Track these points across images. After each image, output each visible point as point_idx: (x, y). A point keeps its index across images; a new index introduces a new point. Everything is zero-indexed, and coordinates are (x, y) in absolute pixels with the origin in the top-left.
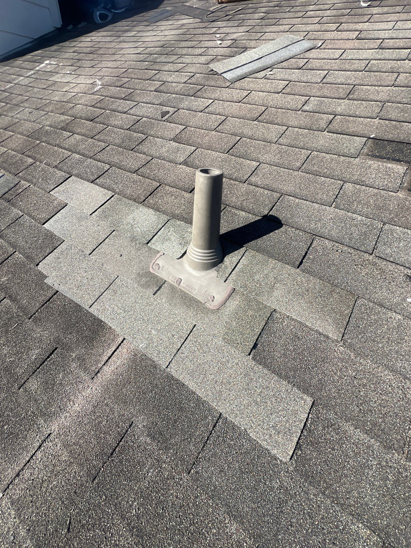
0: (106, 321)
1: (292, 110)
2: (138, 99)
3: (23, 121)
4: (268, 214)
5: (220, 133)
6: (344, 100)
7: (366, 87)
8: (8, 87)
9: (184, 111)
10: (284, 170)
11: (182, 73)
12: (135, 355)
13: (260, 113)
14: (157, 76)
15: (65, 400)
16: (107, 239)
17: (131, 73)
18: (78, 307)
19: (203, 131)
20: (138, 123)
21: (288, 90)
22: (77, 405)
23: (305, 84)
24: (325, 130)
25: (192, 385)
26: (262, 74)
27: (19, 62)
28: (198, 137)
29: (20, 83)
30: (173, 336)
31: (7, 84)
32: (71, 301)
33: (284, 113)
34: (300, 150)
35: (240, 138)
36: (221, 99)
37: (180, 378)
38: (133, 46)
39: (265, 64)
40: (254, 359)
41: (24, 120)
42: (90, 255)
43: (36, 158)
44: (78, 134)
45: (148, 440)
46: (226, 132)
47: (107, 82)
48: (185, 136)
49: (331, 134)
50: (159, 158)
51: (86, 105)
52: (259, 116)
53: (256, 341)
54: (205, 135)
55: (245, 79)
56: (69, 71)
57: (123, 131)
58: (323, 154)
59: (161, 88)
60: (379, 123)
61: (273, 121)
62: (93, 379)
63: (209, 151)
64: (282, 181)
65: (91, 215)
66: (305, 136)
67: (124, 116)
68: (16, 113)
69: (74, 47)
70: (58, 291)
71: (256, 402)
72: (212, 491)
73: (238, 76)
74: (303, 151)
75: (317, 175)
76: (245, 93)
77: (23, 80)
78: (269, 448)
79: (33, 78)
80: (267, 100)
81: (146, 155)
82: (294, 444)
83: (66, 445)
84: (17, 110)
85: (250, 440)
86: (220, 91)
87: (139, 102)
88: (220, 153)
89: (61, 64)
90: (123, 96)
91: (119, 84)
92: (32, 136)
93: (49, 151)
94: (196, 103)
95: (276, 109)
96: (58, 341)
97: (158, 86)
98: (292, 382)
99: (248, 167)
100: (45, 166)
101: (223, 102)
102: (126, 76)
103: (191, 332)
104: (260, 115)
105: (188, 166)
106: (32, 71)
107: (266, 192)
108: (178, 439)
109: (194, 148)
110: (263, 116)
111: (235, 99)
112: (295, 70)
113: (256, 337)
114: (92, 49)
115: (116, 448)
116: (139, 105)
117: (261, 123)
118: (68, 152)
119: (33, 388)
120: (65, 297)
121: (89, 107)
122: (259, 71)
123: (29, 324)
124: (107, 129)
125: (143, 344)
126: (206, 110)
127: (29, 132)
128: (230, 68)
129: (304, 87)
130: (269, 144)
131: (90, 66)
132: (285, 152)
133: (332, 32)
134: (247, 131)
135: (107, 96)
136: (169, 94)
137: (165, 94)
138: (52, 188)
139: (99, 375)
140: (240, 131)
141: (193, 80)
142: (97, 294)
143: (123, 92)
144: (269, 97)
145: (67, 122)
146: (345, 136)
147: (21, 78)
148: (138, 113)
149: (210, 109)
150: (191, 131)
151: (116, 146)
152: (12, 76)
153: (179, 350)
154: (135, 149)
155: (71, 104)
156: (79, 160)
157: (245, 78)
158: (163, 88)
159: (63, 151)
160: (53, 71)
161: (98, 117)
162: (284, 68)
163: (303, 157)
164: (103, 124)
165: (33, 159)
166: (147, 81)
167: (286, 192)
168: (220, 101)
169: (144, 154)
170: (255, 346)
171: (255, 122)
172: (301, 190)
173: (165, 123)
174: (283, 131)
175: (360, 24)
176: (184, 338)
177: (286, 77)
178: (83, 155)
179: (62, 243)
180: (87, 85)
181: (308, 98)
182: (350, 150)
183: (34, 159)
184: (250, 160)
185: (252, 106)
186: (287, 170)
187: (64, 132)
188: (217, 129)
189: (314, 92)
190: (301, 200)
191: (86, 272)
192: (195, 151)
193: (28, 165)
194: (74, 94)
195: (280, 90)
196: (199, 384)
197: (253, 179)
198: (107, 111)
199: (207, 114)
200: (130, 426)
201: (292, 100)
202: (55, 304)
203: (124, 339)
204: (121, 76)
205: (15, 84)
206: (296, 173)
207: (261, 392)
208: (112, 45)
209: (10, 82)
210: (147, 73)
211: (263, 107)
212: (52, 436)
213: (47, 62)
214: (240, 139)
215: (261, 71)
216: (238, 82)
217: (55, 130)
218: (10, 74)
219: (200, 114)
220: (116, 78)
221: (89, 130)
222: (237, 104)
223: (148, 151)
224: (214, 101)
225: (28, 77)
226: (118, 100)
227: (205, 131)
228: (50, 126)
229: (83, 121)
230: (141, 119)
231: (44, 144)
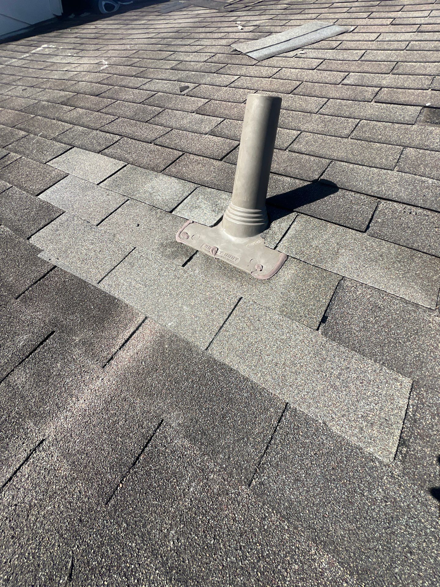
0: (121, 298)
1: (330, 84)
2: (152, 76)
4: (318, 179)
6: (389, 75)
7: (410, 63)
9: (206, 86)
10: (330, 137)
11: (202, 54)
12: (162, 336)
13: (295, 87)
14: (172, 56)
15: (65, 395)
16: (120, 209)
17: (142, 54)
18: (82, 284)
19: (230, 103)
20: (153, 97)
21: (323, 67)
22: (82, 401)
23: (341, 61)
24: (372, 100)
25: (243, 370)
26: (292, 54)
27: (12, 46)
28: (225, 109)
29: (13, 64)
30: (212, 311)
32: (73, 277)
33: (322, 86)
34: (346, 119)
36: (248, 75)
37: (227, 361)
38: (143, 32)
39: (294, 45)
40: (325, 334)
41: (17, 96)
42: (97, 225)
43: (30, 130)
44: (81, 108)
45: (187, 443)
47: (114, 62)
48: (210, 108)
49: (379, 104)
50: (179, 129)
51: (91, 82)
52: (294, 90)
53: (325, 313)
54: (232, 107)
55: (273, 58)
56: (70, 53)
57: (135, 105)
58: (374, 122)
59: (178, 66)
60: (432, 94)
61: (311, 93)
62: (103, 367)
63: (239, 121)
64: (329, 148)
65: (98, 184)
66: (349, 106)
67: (136, 91)
68: (7, 90)
69: (76, 33)
70: (55, 267)
71: (335, 387)
72: (286, 508)
73: (265, 55)
74: (350, 120)
75: (371, 142)
76: (276, 70)
77: (16, 61)
78: (361, 445)
79: (28, 60)
80: (300, 75)
81: (165, 127)
82: (397, 438)
83: (66, 455)
84: (7, 88)
85: (331, 435)
86: (247, 69)
87: (153, 79)
89: (61, 48)
90: (134, 74)
91: (129, 63)
92: (26, 110)
93: (45, 124)
94: (220, 79)
95: (312, 84)
96: (55, 323)
97: (174, 65)
98: (380, 360)
99: (288, 135)
100: (40, 138)
101: (250, 78)
102: (137, 57)
103: (235, 306)
104: (296, 89)
105: (215, 135)
106: (27, 54)
107: (312, 158)
108: (230, 439)
109: (221, 119)
110: (299, 90)
111: (264, 75)
112: (328, 50)
113: (324, 309)
114: (97, 35)
115: (140, 455)
116: (153, 81)
117: (297, 96)
118: (69, 124)
119: (19, 382)
120: (65, 272)
121: (94, 84)
122: (288, 50)
123: (16, 304)
124: (116, 103)
125: (172, 323)
126: (232, 85)
127: (22, 106)
128: (255, 49)
129: (341, 64)
130: (309, 114)
131: (95, 49)
132: (329, 121)
133: (364, 19)
135: (115, 74)
136: (188, 72)
137: (183, 72)
138: (49, 159)
139: (112, 362)
141: (214, 59)
142: (109, 268)
143: (134, 70)
144: (303, 73)
145: (68, 97)
146: (396, 106)
147: (14, 60)
148: (153, 89)
149: (237, 83)
150: (216, 104)
151: (128, 119)
152: (4, 58)
153: (221, 327)
154: (151, 121)
155: (73, 82)
156: (83, 132)
157: (273, 56)
158: (180, 66)
159: (63, 123)
160: (53, 53)
161: (105, 92)
162: (316, 48)
163: (351, 125)
164: (112, 98)
165: (26, 132)
166: (161, 61)
167: (337, 158)
168: (247, 77)
169: (161, 126)
170: (324, 319)
171: (290, 95)
172: (354, 155)
173: (185, 97)
174: (324, 103)
175: (392, 13)
176: (228, 314)
177: (320, 56)
178: (88, 127)
179: (61, 214)
180: (91, 65)
181: (347, 73)
182: (404, 118)
183: (28, 132)
184: (289, 129)
185: (284, 81)
186: (333, 138)
187: (64, 106)
189: (353, 68)
190: (356, 166)
191: (92, 244)
192: (223, 121)
193: (19, 138)
194: (76, 73)
195: (315, 67)
196: (253, 367)
197: (295, 146)
198: (116, 87)
199: (234, 89)
200: (160, 425)
201: (329, 75)
202: (52, 281)
203: (146, 318)
204: (131, 56)
205: (7, 65)
206: (345, 140)
207: (340, 374)
208: (120, 32)
211: (297, 82)
212: (46, 443)
213: (46, 46)
215: (291, 51)
216: (266, 60)
217: (53, 105)
218: (1, 57)
219: (225, 88)
220: (125, 58)
221: (95, 104)
222: (267, 79)
223: (166, 122)
224: (240, 77)
225: (21, 59)
226: (128, 77)
227: (233, 103)
228: (48, 101)
229: (87, 96)
230: (156, 94)
231: (39, 117)
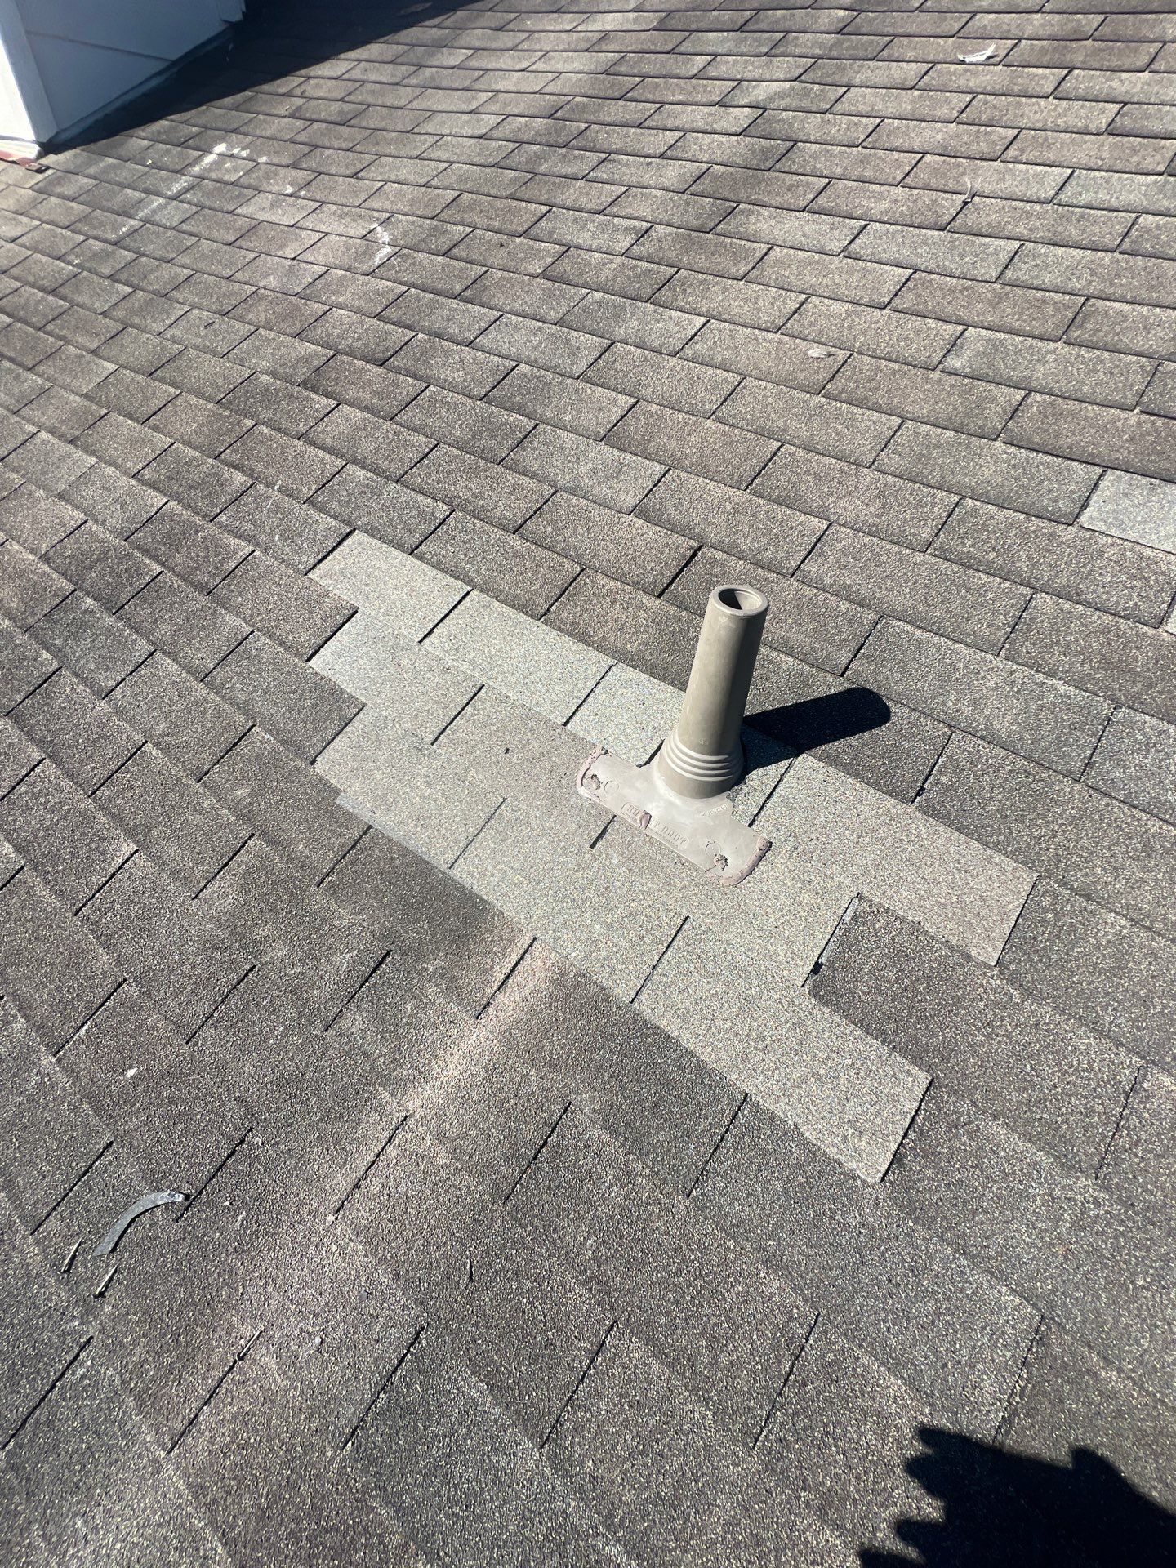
0: (491, 899)
1: (915, 366)
2: (500, 301)
3: (193, 353)
5: (728, 428)
6: (1056, 345)
7: (1117, 305)
8: (124, 229)
9: (629, 349)
10: (889, 546)
11: (616, 221)
12: (562, 974)
13: (833, 372)
14: (543, 223)
15: (427, 1056)
16: (469, 708)
17: (471, 207)
18: (422, 867)
19: (681, 416)
20: (509, 382)
21: (906, 300)
22: (451, 1066)
23: (954, 281)
24: (999, 436)
25: (687, 1040)
26: (838, 239)
27: (137, 141)
28: (670, 437)
29: (157, 218)
30: (641, 938)
31: (119, 219)
32: (405, 852)
33: (894, 373)
34: (932, 491)
35: (779, 445)
36: (726, 317)
37: (662, 1023)
41: (196, 347)
42: (432, 744)
43: (253, 471)
44: (351, 405)
45: (605, 1137)
46: (743, 424)
47: (406, 234)
48: (636, 430)
49: (1012, 450)
50: (573, 492)
51: (360, 312)
52: (830, 381)
53: (819, 958)
54: (687, 429)
56: (291, 184)
57: (468, 402)
58: (989, 506)
59: (562, 268)
60: (1139, 425)
61: (866, 397)
62: (478, 1018)
63: (701, 479)
64: (881, 579)
65: (420, 642)
66: (944, 448)
67: (468, 353)
68: (168, 322)
69: (289, 95)
70: (370, 827)
71: (818, 1077)
72: (733, 1225)
74: (940, 494)
75: (970, 568)
76: (793, 302)
77: (161, 207)
78: (841, 1158)
79: (189, 203)
80: (849, 328)
81: (540, 481)
82: (890, 1155)
83: (441, 1138)
84: (167, 312)
85: (804, 1142)
86: (725, 289)
87: (504, 313)
88: (730, 489)
89: (264, 159)
90: (459, 288)
91: (443, 243)
92: (230, 403)
93: (282, 451)
94: (660, 326)
96: (389, 936)
97: (549, 260)
98: (890, 1043)
99: (800, 531)
100: (279, 495)
101: (733, 326)
102: (458, 218)
103: (678, 932)
104: (834, 376)
105: (649, 519)
106: (183, 177)
107: (844, 605)
108: (664, 1135)
109: (659, 468)
110: (839, 382)
111: (764, 319)
112: (930, 233)
113: (819, 951)
114: (346, 107)
115: (542, 1147)
116: (505, 320)
117: (833, 403)
118: (333, 457)
119: (354, 1030)
120: (390, 840)
121: (367, 319)
123: (318, 899)
124: (428, 393)
125: (577, 952)
126: (689, 352)
127: (216, 387)
129: (951, 291)
130: (854, 467)
131: (348, 172)
132: (894, 494)
133: (1042, 102)
134: (798, 428)
135: (413, 286)
136: (584, 291)
137: (573, 291)
138: (312, 561)
139: (490, 1010)
140: (781, 424)
141: (647, 247)
142: (463, 838)
143: (458, 273)
144: (857, 320)
145: (317, 363)
146: (1048, 459)
147: (159, 201)
148: (505, 349)
149: (698, 346)
150: (652, 415)
151: (460, 450)
152: (129, 191)
153: (655, 967)
154: (511, 462)
155: (316, 305)
156: (368, 486)
158: (565, 266)
159: (321, 453)
160: (247, 181)
161: (396, 352)
163: (940, 512)
164: (415, 376)
165: (245, 474)
166: (520, 243)
167: (893, 610)
168: (723, 324)
169: (532, 478)
170: (816, 969)
171: (818, 399)
172: (929, 606)
173: (582, 387)
174: (892, 433)
176: (666, 944)
177: (905, 254)
178: (375, 470)
179: (361, 710)
180: (351, 241)
181: (961, 328)
182: (1056, 499)
183: (251, 476)
184: (805, 514)
185: (810, 345)
186: (895, 548)
187: (313, 396)
188: (720, 413)
189: (979, 311)
190: (929, 634)
191: (429, 784)
192: (665, 477)
193: (233, 491)
194: (317, 269)
195: (887, 300)
196: (701, 1037)
197: (811, 567)
198: (421, 336)
199: (693, 364)
200: (566, 1109)
201: (917, 333)
202: (371, 855)
203: (535, 939)
204: (445, 216)
205: (145, 221)
206: (918, 558)
207: (828, 1058)
208: (403, 96)
209: (126, 214)
210: (515, 212)
212: (411, 1122)
213: (221, 148)
214: (779, 449)
217: (286, 388)
218: (122, 186)
219: (672, 361)
220: (428, 221)
221: (378, 394)
222: (770, 336)
223: (542, 468)
224: (708, 322)
225: (175, 198)
226: (445, 300)
227: (688, 416)
228: (273, 374)
229: (360, 364)
230: (514, 368)
231: (266, 430)
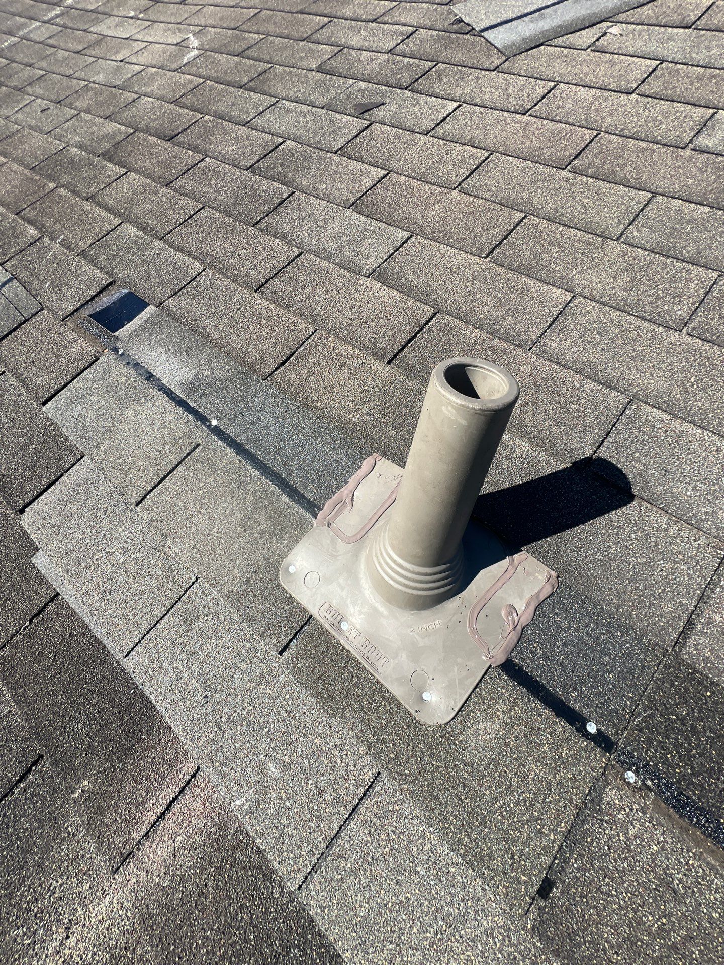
0: (160, 707)
1: (664, 145)
2: (277, 89)
3: (27, 131)
4: (592, 456)
5: (471, 198)
8: (6, 44)
9: (384, 127)
10: (639, 323)
13: (579, 149)
14: (325, 30)
17: (267, 20)
19: (428, 187)
20: (274, 155)
21: (654, 86)
23: (702, 70)
26: (587, 37)
28: (415, 205)
29: (32, 35)
31: (4, 36)
32: (85, 629)
33: (643, 151)
34: (687, 266)
35: (523, 215)
36: (478, 100)
37: (332, 935)
39: (595, 9)
41: (31, 127)
42: (137, 505)
43: (43, 225)
44: (138, 172)
46: (488, 195)
47: (211, 41)
48: (384, 198)
50: (317, 254)
51: (162, 99)
52: (577, 156)
54: (432, 200)
55: (542, 48)
56: (134, 10)
57: (238, 172)
59: (334, 64)
61: (613, 173)
63: (442, 246)
64: (632, 358)
66: (701, 225)
67: (243, 131)
68: (16, 109)
73: (524, 40)
74: (696, 271)
76: (541, 88)
77: (38, 28)
79: (57, 25)
80: (597, 110)
81: (288, 243)
84: (18, 102)
86: (477, 79)
87: (279, 98)
88: (470, 256)
90: (245, 80)
91: (238, 47)
92: (41, 169)
93: (72, 210)
94: (416, 109)
95: (620, 140)
97: (326, 57)
99: (541, 302)
100: (60, 248)
101: (482, 109)
102: (255, 28)
103: (366, 792)
104: (579, 154)
105: (385, 282)
106: (58, 8)
107: (588, 385)
109: (401, 235)
110: (586, 159)
111: (513, 103)
112: (675, 30)
116: (279, 105)
117: (580, 178)
118: (112, 217)
120: (73, 613)
121: (167, 105)
122: (579, 27)
124: (203, 164)
125: (243, 800)
126: (440, 130)
127: (36, 158)
128: (504, 18)
129: (700, 78)
130: (600, 239)
132: (645, 269)
134: (542, 199)
135: (209, 78)
136: (351, 81)
137: (341, 81)
138: (70, 310)
139: (131, 863)
140: (525, 195)
141: (411, 45)
142: (146, 621)
143: (246, 69)
144: (604, 104)
145: (118, 138)
147: (35, 24)
148: (276, 128)
149: (449, 126)
150: (400, 186)
151: (220, 212)
152: (17, 18)
153: (332, 841)
154: (263, 224)
155: (129, 94)
156: (135, 243)
157: (541, 45)
158: (337, 63)
159: (103, 213)
160: (101, 9)
161: (185, 130)
162: (646, 21)
163: (695, 289)
164: (195, 149)
165: (36, 228)
166: (301, 43)
167: (645, 395)
168: (474, 108)
169: (281, 240)
171: (564, 173)
174: (640, 206)
176: (349, 809)
177: (651, 48)
178: (144, 228)
179: (79, 460)
180: (168, 47)
181: (711, 111)
183: (41, 230)
184: (548, 284)
185: (556, 125)
186: (647, 325)
187: (109, 165)
188: (464, 185)
190: (689, 426)
191: (124, 552)
192: (406, 241)
193: (25, 244)
194: (137, 68)
195: (634, 86)
197: (552, 341)
198: (207, 117)
199: (442, 142)
201: (666, 115)
203: (199, 771)
204: (245, 27)
205: (22, 38)
206: (674, 337)
209: (10, 33)
210: (302, 23)
211: (586, 131)
214: (522, 220)
215: (584, 29)
216: (523, 56)
217: (89, 159)
218: (14, 14)
219: (424, 139)
220: (231, 31)
221: (163, 165)
222: (518, 117)
223: (292, 231)
224: (460, 106)
225: (47, 22)
226: (232, 89)
227: (435, 187)
228: (81, 147)
229: (152, 139)
230: (281, 144)
231: (63, 191)
